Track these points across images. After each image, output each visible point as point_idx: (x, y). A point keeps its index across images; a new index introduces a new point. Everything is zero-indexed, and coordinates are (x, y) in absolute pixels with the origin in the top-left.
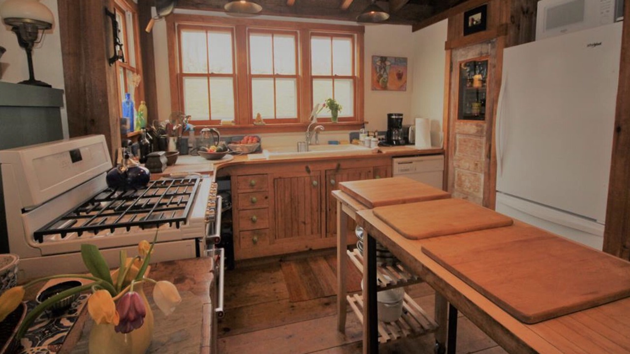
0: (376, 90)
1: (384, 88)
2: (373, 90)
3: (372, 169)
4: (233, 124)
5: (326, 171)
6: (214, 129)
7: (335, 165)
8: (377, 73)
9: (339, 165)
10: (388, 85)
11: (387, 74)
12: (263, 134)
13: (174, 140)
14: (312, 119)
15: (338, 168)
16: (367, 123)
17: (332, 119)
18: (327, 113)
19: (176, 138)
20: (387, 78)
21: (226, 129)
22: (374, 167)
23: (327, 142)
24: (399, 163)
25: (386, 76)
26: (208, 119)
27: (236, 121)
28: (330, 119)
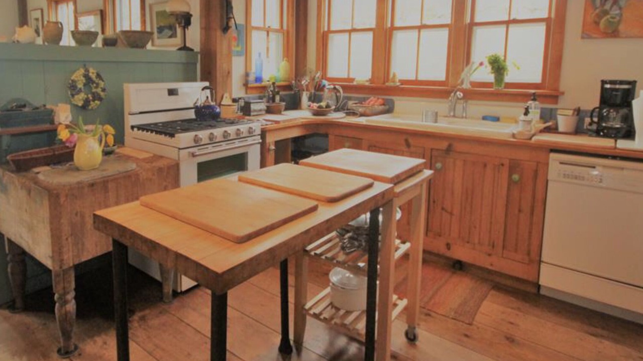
0: (590, 37)
1: (613, 33)
2: (583, 38)
3: (506, 162)
4: (367, 84)
5: (432, 149)
6: (337, 87)
7: (444, 145)
8: (596, 8)
9: (450, 146)
10: (621, 27)
11: (620, 8)
12: (398, 98)
13: (307, 94)
14: (462, 83)
15: (449, 150)
16: (563, 93)
17: (494, 84)
18: (486, 75)
19: (308, 93)
20: (621, 15)
21: (360, 89)
22: (510, 160)
23: (481, 117)
24: (561, 163)
25: (618, 12)
26: (346, 76)
27: (371, 81)
28: (492, 83)
